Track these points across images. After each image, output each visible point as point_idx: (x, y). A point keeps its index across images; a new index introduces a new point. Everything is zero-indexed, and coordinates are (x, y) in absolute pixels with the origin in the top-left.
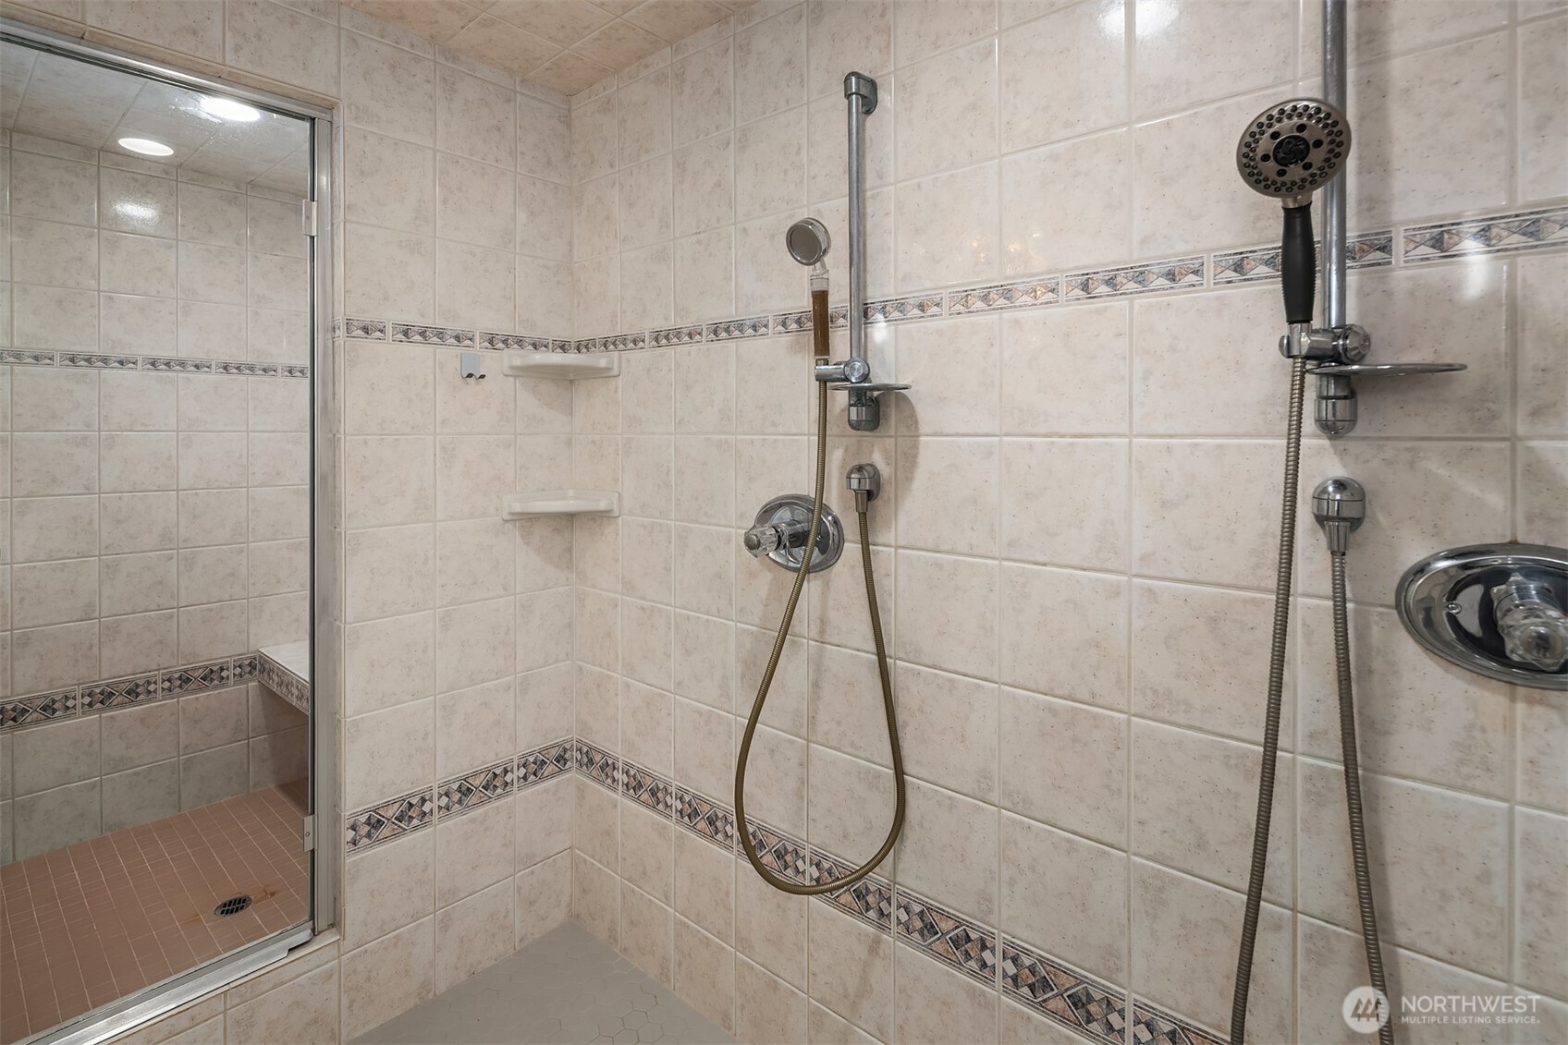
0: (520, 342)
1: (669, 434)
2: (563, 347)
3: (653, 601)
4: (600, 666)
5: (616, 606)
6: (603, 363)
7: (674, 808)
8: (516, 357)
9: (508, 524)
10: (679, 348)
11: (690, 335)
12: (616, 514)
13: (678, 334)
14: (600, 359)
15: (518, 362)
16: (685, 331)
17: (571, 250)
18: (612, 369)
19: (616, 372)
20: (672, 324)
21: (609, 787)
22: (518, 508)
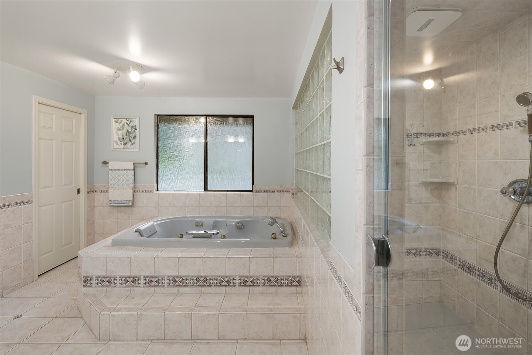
0: (425, 135)
1: (475, 160)
2: (438, 135)
3: (469, 210)
4: (450, 229)
5: (456, 211)
6: (452, 139)
7: (476, 274)
8: (423, 139)
9: (421, 185)
10: (479, 134)
11: (483, 130)
12: (456, 184)
13: (478, 129)
14: (451, 139)
15: (424, 140)
16: (481, 128)
17: (441, 107)
18: (455, 141)
19: (456, 142)
20: (476, 126)
21: (453, 264)
22: (424, 180)
